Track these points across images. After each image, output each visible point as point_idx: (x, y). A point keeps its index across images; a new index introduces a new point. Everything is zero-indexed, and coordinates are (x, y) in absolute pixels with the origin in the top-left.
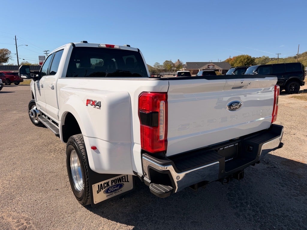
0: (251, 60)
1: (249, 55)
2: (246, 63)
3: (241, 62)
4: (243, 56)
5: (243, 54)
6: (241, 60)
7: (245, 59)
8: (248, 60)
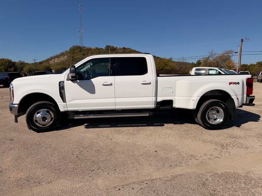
0: (12, 64)
1: (9, 59)
2: (8, 66)
3: (3, 65)
4: (3, 59)
5: (3, 58)
6: (3, 63)
7: (6, 63)
8: (9, 63)
